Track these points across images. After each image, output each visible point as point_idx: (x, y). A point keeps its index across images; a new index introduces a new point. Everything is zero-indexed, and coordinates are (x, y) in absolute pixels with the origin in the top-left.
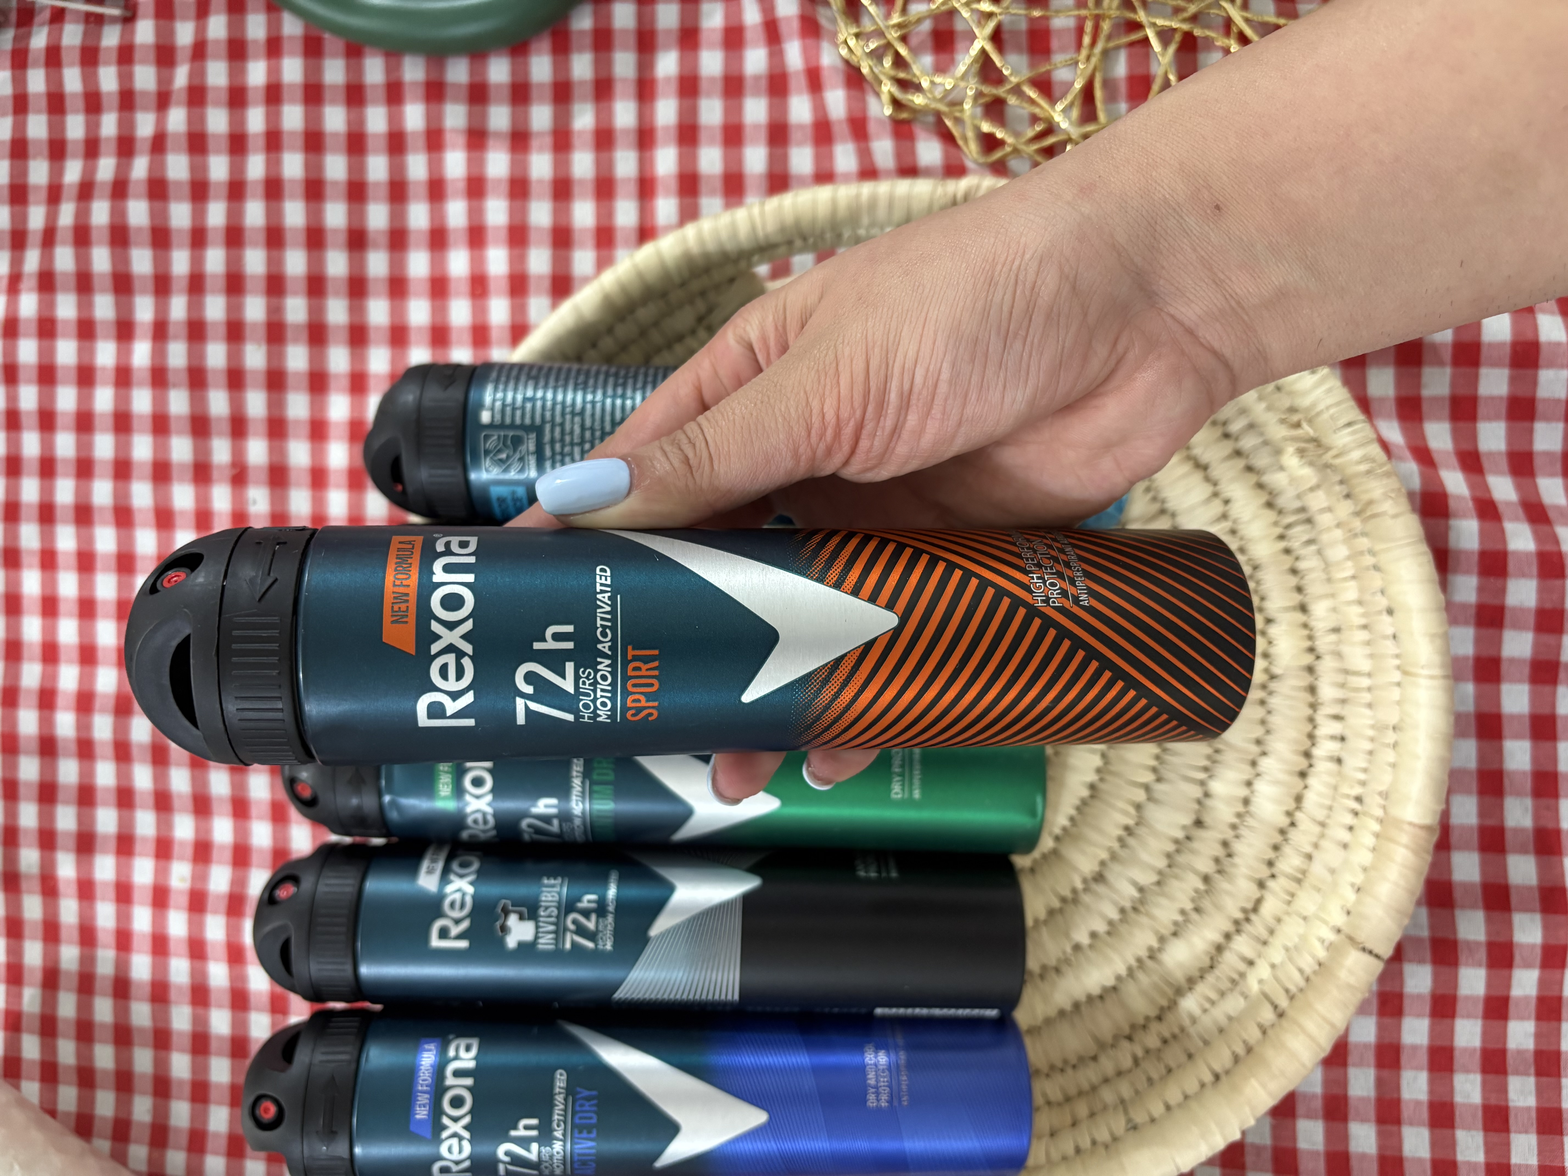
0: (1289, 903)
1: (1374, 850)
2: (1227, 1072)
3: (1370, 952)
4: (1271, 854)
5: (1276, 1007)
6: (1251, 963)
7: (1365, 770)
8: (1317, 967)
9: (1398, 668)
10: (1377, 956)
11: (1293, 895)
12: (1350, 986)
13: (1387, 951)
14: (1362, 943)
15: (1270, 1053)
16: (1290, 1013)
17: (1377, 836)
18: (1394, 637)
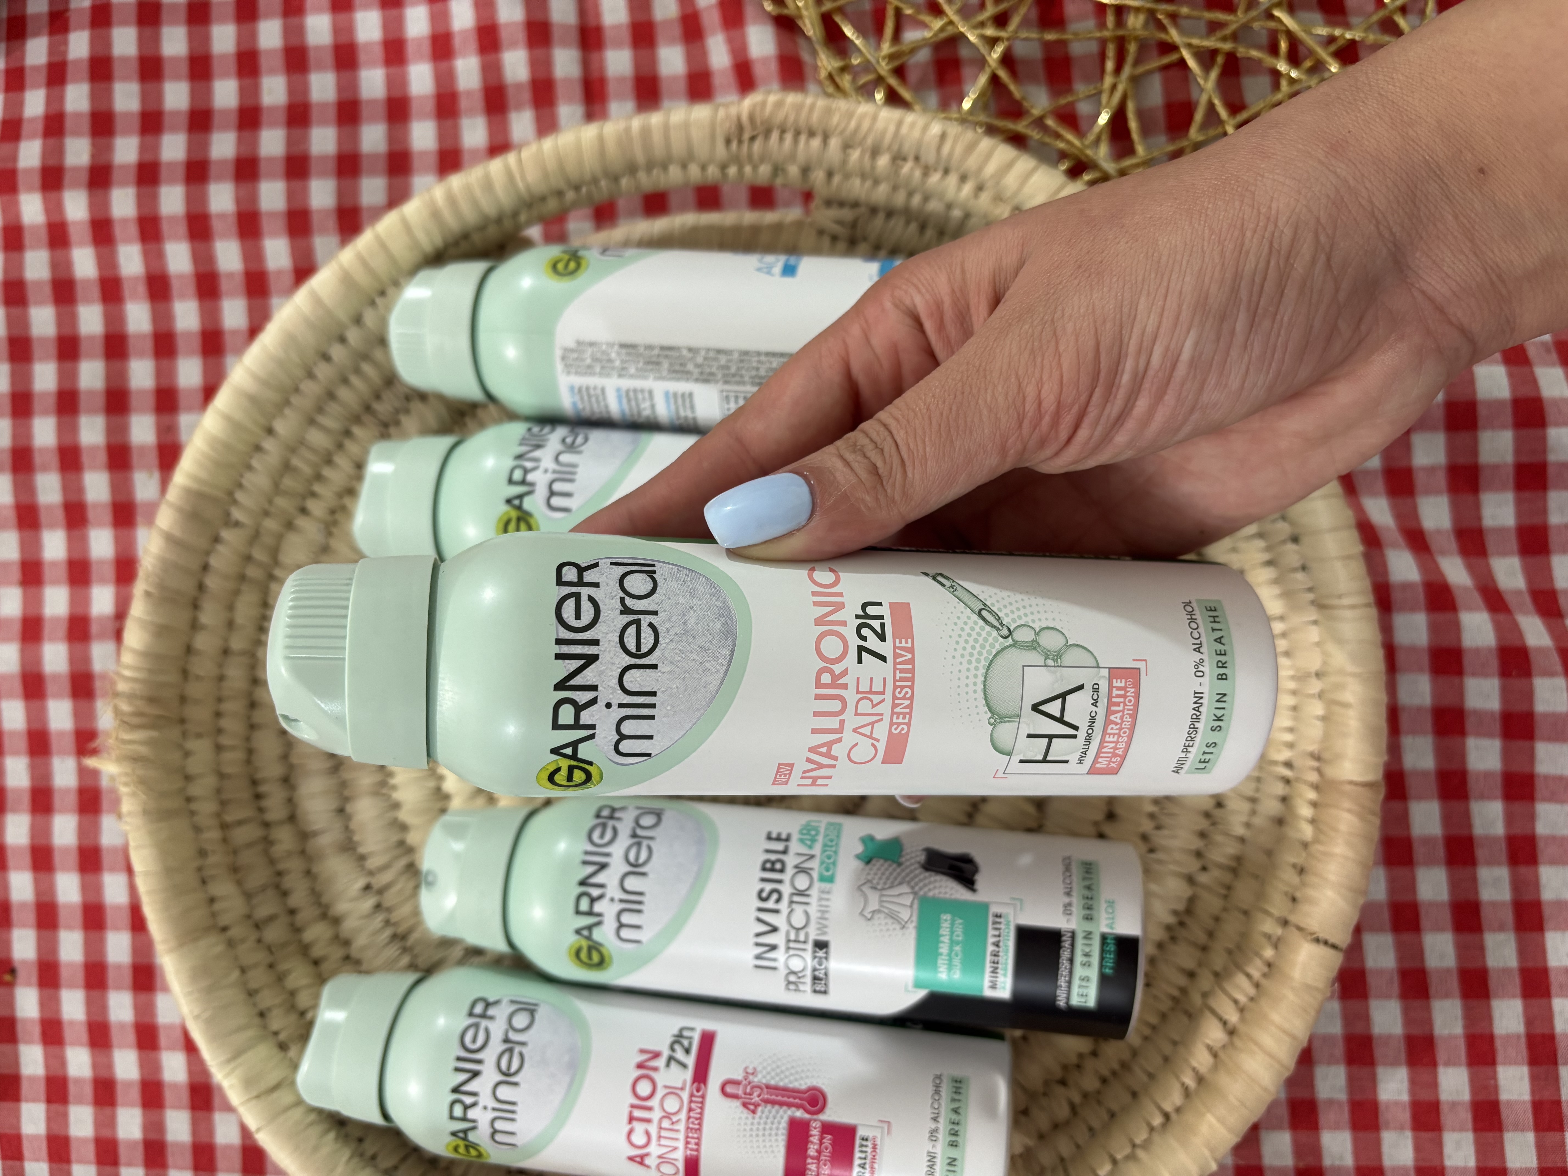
0: (1226, 897)
1: (1313, 821)
2: (1178, 1110)
3: (1326, 943)
4: (1197, 844)
5: (1225, 1023)
6: (1191, 975)
7: (1291, 730)
8: (1266, 969)
9: (1313, 602)
10: (1334, 947)
11: (1229, 888)
12: (1308, 987)
13: (1343, 938)
14: (1314, 934)
15: (1223, 1080)
16: (1242, 1028)
17: (1314, 805)
18: (1304, 568)
